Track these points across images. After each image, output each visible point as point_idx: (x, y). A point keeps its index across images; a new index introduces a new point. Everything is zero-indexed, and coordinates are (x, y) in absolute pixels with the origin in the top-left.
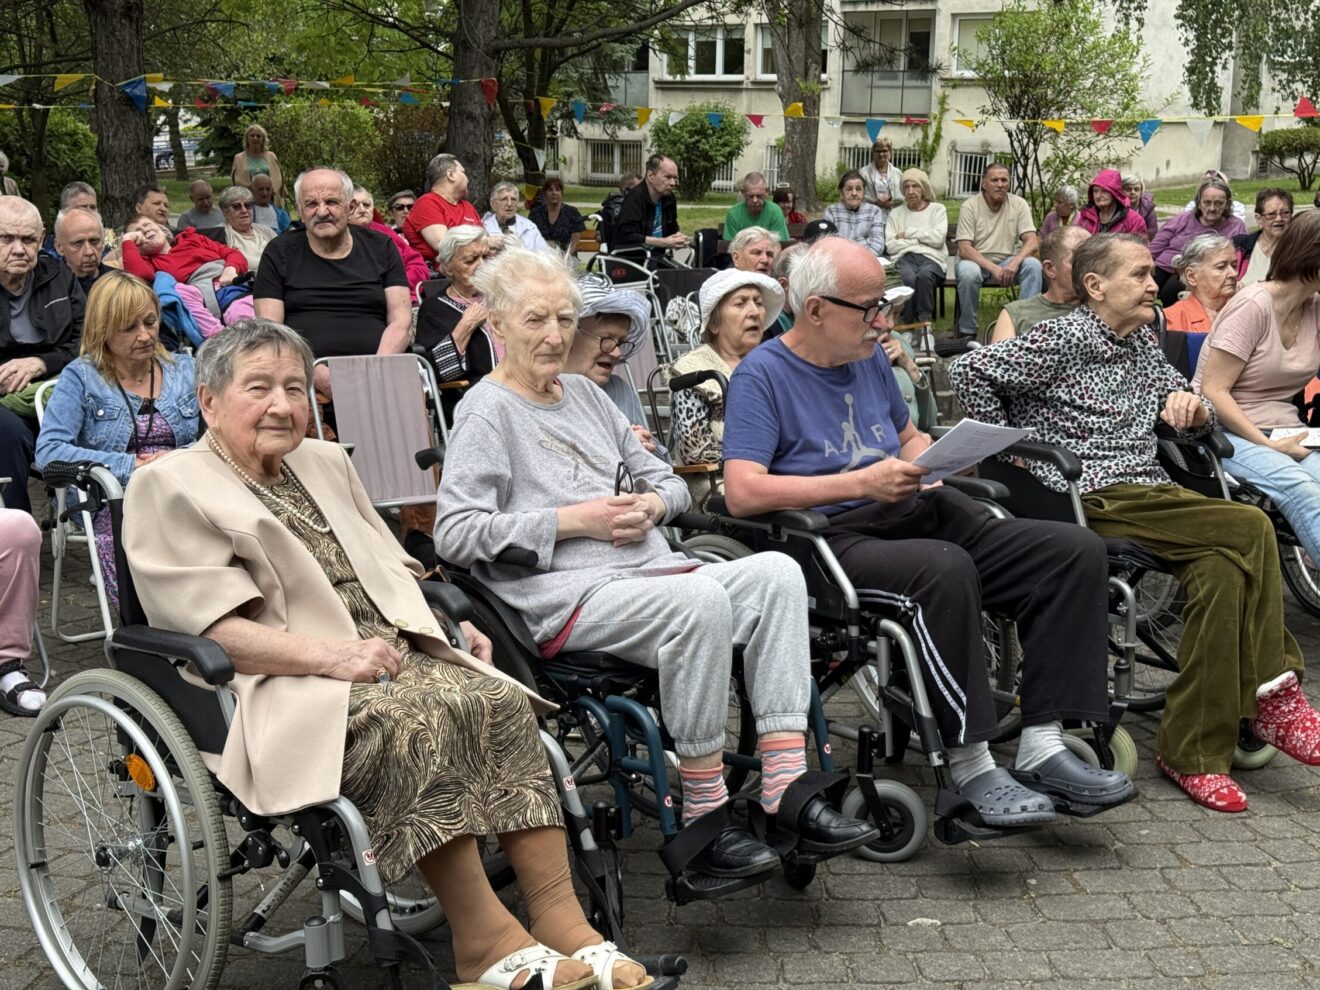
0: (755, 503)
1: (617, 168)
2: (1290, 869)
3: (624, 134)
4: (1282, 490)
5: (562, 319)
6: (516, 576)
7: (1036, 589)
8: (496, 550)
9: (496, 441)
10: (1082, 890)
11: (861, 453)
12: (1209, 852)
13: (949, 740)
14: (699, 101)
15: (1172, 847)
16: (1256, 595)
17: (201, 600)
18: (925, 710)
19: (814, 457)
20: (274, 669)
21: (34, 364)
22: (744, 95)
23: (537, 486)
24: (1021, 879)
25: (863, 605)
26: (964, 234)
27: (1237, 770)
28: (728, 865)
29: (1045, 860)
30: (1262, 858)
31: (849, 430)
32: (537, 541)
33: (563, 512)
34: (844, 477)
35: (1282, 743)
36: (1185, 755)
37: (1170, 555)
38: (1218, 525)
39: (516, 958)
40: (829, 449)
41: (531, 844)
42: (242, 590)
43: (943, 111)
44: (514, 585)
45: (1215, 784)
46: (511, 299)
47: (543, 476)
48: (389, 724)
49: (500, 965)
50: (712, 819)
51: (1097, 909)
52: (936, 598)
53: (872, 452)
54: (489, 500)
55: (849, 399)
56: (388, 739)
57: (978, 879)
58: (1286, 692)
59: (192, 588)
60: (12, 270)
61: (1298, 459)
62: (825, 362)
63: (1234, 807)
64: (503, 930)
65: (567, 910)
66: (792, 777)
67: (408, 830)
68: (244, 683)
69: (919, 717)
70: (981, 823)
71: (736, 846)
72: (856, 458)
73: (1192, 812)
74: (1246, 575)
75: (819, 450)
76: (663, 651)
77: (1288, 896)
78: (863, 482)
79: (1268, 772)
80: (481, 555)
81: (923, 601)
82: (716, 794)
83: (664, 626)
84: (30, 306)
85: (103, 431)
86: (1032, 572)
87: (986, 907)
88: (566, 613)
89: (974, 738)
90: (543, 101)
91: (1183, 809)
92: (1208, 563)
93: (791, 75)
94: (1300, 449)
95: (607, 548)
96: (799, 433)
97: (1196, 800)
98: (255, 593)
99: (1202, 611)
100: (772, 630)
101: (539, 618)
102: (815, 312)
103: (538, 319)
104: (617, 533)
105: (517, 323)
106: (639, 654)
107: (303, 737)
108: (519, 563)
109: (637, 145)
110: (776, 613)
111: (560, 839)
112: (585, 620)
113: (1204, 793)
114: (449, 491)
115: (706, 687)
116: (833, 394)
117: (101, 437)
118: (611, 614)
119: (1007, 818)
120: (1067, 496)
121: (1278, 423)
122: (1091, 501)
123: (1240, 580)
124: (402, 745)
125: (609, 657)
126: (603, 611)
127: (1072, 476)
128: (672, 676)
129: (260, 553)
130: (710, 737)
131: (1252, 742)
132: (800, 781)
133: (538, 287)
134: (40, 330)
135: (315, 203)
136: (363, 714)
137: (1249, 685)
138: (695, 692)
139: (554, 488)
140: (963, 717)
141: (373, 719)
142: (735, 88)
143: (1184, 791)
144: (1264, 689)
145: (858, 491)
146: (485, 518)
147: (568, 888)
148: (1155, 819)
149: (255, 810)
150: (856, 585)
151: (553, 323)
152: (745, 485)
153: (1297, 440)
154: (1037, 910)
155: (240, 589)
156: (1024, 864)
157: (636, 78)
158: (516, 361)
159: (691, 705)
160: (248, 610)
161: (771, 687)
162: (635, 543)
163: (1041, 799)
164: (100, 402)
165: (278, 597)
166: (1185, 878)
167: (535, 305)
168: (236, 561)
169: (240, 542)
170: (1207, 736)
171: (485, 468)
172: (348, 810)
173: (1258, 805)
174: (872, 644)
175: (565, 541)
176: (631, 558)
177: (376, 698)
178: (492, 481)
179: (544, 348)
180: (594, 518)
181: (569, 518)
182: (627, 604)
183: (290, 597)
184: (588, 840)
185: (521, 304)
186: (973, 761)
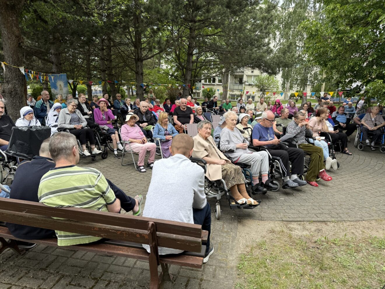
0: (257, 145)
1: (196, 96)
2: (326, 194)
3: (198, 91)
4: (318, 145)
5: (236, 120)
6: (230, 153)
7: (295, 156)
8: (229, 150)
9: (228, 136)
10: (301, 195)
11: (270, 138)
12: (316, 191)
13: (284, 176)
14: (209, 87)
15: (310, 191)
16: (321, 158)
17: (202, 154)
18: (281, 172)
19: (264, 139)
20: (211, 163)
21: (146, 124)
22: (215, 86)
23: (233, 142)
24: (292, 194)
25: (272, 158)
26: (257, 108)
27: (316, 181)
28: (260, 190)
29: (295, 192)
30: (322, 192)
31: (269, 135)
32: (234, 148)
33: (237, 145)
34: (268, 141)
35: (322, 178)
36: (310, 179)
37: (309, 153)
38: (316, 149)
39: (242, 199)
40: (266, 138)
41: (241, 186)
42: (206, 154)
43: (244, 89)
44: (230, 154)
45: (314, 183)
46: (229, 118)
47: (233, 140)
48: (227, 170)
49: (240, 200)
50: (257, 185)
51: (304, 198)
52: (283, 157)
53: (272, 138)
54: (227, 143)
55: (269, 131)
56: (227, 172)
57: (287, 194)
58: (323, 171)
59: (201, 153)
60: (144, 111)
61: (320, 141)
62: (265, 126)
63: (317, 186)
64: (240, 196)
65: (246, 194)
66: (266, 180)
67: (229, 183)
68: (208, 165)
69: (281, 173)
70: (289, 186)
71: (261, 188)
72: (270, 139)
73: (312, 187)
74: (320, 156)
75: (265, 138)
76: (252, 163)
77: (327, 197)
78: (272, 142)
79: (319, 182)
80: (227, 150)
81: (281, 158)
82: (258, 182)
83: (252, 160)
84: (145, 116)
85: (161, 133)
86: (295, 154)
87: (289, 197)
88: (238, 158)
89: (287, 175)
90: (193, 87)
91: (310, 186)
92: (314, 154)
93: (224, 84)
94: (320, 140)
95: (242, 150)
96: (262, 135)
97: (311, 185)
98: (208, 154)
99: (313, 161)
100: (264, 161)
101: (234, 158)
102: (264, 120)
103: (233, 120)
104: (244, 148)
105: (230, 121)
106: (248, 163)
107: (216, 171)
108: (231, 151)
109: (199, 93)
110: (265, 159)
111: (245, 185)
112: (240, 159)
113: (313, 184)
114: (222, 142)
115: (258, 168)
116: (267, 131)
117: (161, 134)
118: (244, 158)
119: (292, 186)
120: (296, 145)
121: (317, 136)
122: (299, 145)
123: (319, 156)
124: (229, 173)
125: (243, 163)
126: (243, 158)
127: (297, 142)
128: (253, 166)
129: (208, 148)
130: (257, 174)
131: (318, 178)
132: (268, 180)
133: (233, 116)
134: (147, 119)
135: (183, 103)
136: (224, 169)
137: (319, 170)
138: (256, 168)
139: (235, 142)
140: (286, 173)
141: (225, 169)
142: (214, 85)
143: (310, 184)
144: (321, 171)
145: (271, 143)
146: (227, 146)
147: (246, 191)
148: (307, 187)
149: (210, 180)
150: (272, 156)
151: (235, 121)
152: (256, 142)
153: (320, 138)
154: (296, 198)
155: (206, 153)
156: (292, 192)
157: (199, 83)
158: (229, 126)
159: (256, 170)
160: (207, 156)
161: (264, 168)
162: (245, 149)
163: (297, 184)
164: (161, 129)
165: (210, 155)
166: (313, 194)
167: (233, 118)
168: (205, 150)
169: (206, 147)
170: (313, 177)
171: (227, 139)
172: (223, 180)
173: (319, 186)
174: (274, 163)
175: (237, 149)
176: (245, 151)
177: (225, 167)
178: (228, 141)
179: (233, 124)
180: (241, 146)
181: (238, 146)
182: (247, 157)
183: (212, 154)
184: (247, 186)
185: (231, 118)
186: (287, 179)
